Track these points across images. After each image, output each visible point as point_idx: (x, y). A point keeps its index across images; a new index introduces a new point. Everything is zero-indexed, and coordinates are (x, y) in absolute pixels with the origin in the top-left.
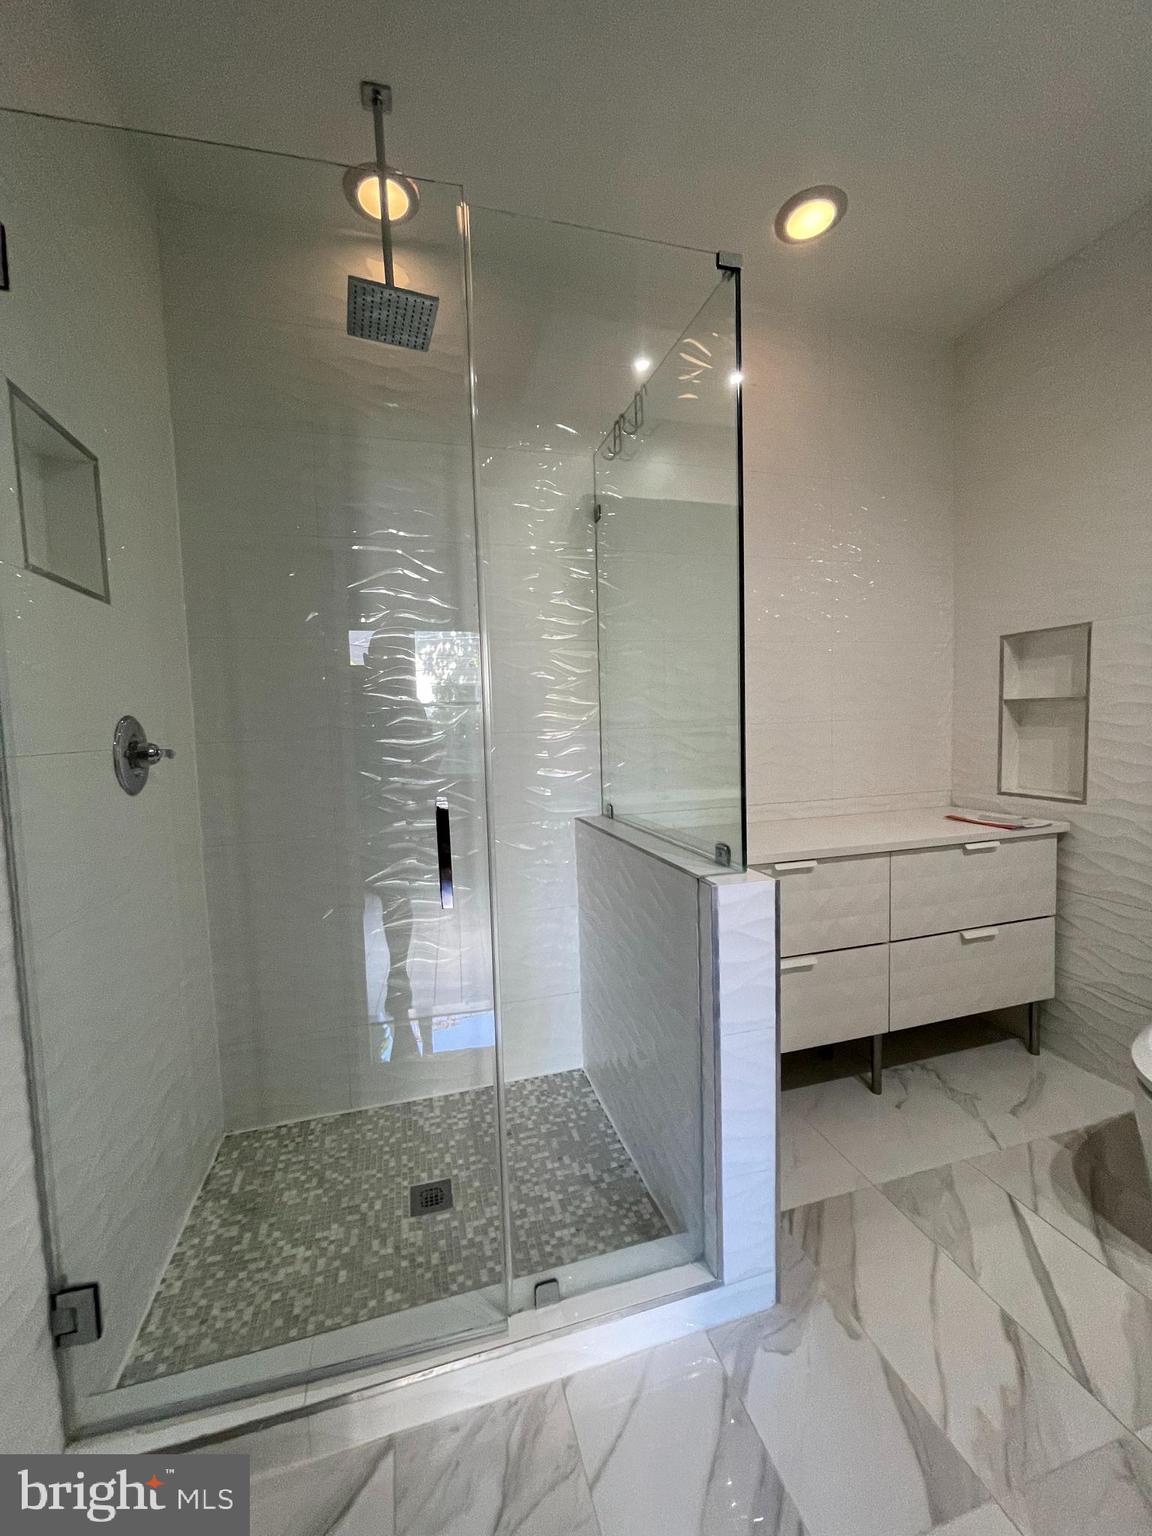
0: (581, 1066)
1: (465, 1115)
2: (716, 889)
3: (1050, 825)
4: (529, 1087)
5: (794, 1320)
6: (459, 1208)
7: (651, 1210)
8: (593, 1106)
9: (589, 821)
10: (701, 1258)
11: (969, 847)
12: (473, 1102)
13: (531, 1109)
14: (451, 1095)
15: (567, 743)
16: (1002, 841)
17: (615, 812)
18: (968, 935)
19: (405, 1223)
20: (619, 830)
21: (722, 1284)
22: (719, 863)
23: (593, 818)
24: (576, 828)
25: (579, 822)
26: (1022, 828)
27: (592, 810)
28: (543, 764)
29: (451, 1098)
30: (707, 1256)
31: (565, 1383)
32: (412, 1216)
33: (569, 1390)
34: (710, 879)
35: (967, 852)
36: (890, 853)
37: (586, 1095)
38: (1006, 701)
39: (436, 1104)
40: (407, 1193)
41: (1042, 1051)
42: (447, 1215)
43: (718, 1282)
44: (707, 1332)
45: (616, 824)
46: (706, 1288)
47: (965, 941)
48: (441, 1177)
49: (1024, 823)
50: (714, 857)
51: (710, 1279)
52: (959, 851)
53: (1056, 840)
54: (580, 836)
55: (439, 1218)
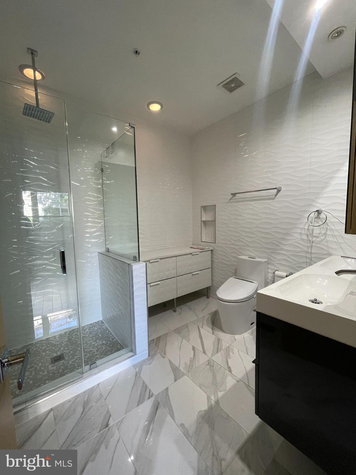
0: (101, 319)
1: (67, 337)
2: (132, 266)
3: (209, 248)
4: (86, 327)
5: (152, 358)
6: (67, 358)
7: (120, 346)
8: (105, 328)
9: (103, 253)
10: (132, 351)
11: (193, 254)
12: (69, 334)
13: (87, 332)
14: (62, 334)
15: (95, 232)
16: (200, 252)
17: (109, 250)
18: (193, 273)
19: (50, 366)
20: (110, 255)
21: (136, 354)
22: (134, 260)
23: (103, 252)
24: (98, 255)
25: (99, 254)
26: (203, 249)
27: (103, 250)
28: (88, 238)
29: (61, 334)
30: (133, 351)
31: (98, 384)
32: (52, 364)
33: (99, 386)
34: (131, 264)
35: (193, 255)
36: (176, 256)
37: (103, 326)
38: (202, 221)
39: (56, 337)
40: (50, 359)
41: (210, 298)
42: (63, 361)
43: (135, 354)
44: (133, 366)
45: (110, 253)
46: (132, 356)
47: (193, 275)
48: (60, 353)
49: (204, 248)
50: (133, 259)
51: (134, 354)
52: (191, 255)
53: (211, 251)
54: (99, 257)
55: (61, 362)
